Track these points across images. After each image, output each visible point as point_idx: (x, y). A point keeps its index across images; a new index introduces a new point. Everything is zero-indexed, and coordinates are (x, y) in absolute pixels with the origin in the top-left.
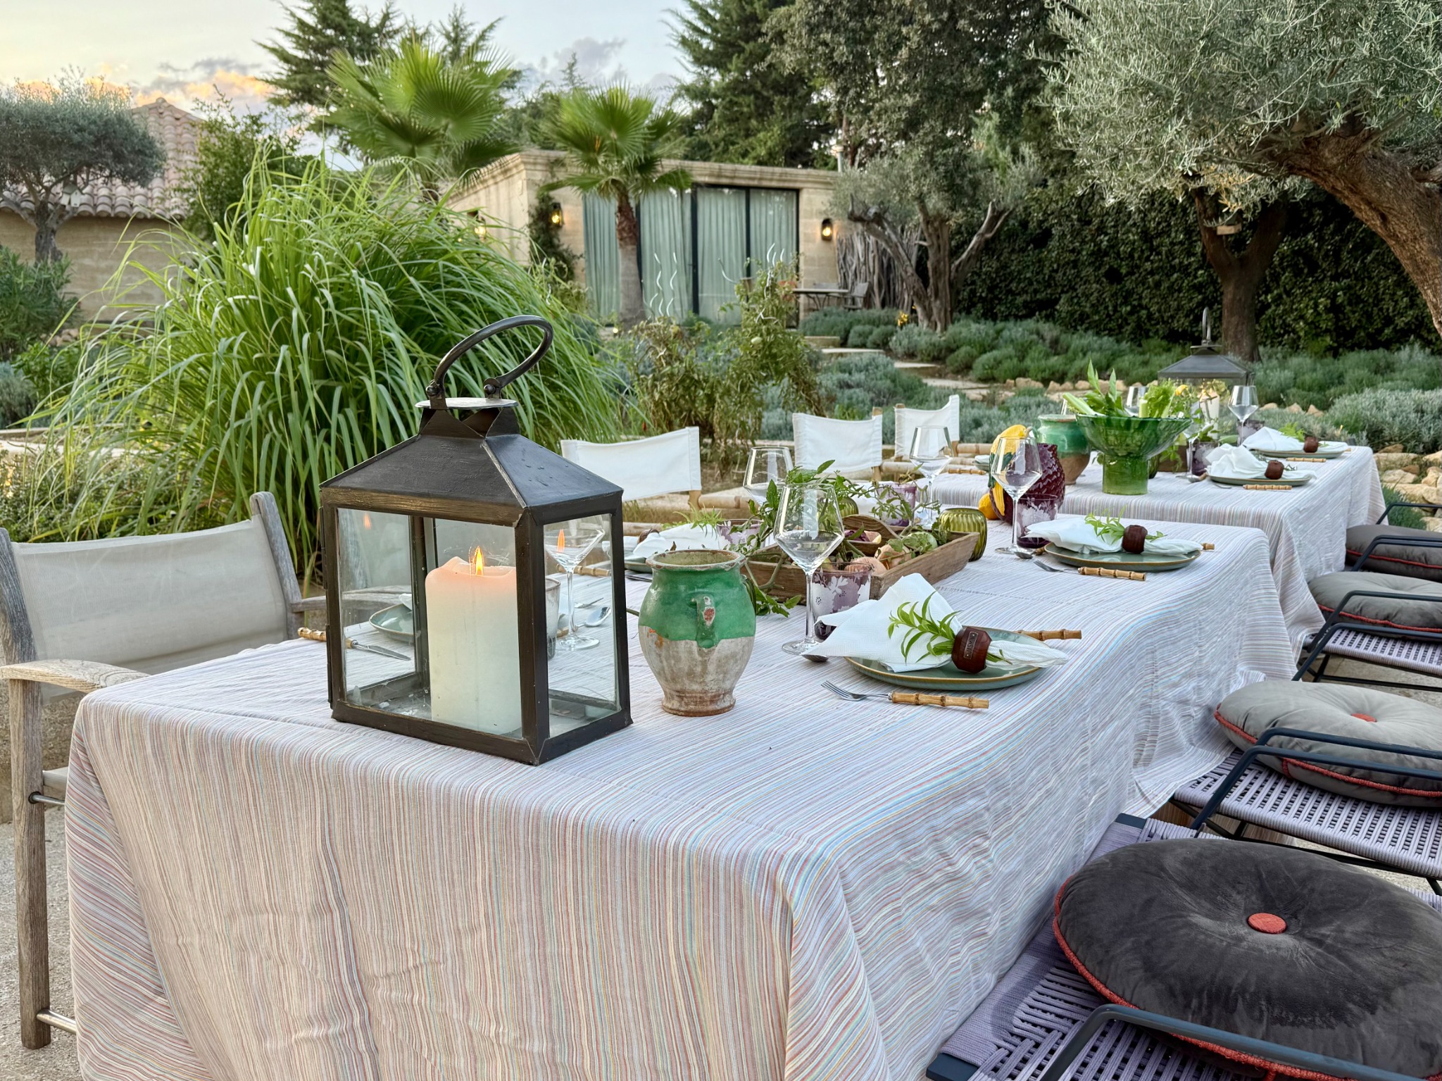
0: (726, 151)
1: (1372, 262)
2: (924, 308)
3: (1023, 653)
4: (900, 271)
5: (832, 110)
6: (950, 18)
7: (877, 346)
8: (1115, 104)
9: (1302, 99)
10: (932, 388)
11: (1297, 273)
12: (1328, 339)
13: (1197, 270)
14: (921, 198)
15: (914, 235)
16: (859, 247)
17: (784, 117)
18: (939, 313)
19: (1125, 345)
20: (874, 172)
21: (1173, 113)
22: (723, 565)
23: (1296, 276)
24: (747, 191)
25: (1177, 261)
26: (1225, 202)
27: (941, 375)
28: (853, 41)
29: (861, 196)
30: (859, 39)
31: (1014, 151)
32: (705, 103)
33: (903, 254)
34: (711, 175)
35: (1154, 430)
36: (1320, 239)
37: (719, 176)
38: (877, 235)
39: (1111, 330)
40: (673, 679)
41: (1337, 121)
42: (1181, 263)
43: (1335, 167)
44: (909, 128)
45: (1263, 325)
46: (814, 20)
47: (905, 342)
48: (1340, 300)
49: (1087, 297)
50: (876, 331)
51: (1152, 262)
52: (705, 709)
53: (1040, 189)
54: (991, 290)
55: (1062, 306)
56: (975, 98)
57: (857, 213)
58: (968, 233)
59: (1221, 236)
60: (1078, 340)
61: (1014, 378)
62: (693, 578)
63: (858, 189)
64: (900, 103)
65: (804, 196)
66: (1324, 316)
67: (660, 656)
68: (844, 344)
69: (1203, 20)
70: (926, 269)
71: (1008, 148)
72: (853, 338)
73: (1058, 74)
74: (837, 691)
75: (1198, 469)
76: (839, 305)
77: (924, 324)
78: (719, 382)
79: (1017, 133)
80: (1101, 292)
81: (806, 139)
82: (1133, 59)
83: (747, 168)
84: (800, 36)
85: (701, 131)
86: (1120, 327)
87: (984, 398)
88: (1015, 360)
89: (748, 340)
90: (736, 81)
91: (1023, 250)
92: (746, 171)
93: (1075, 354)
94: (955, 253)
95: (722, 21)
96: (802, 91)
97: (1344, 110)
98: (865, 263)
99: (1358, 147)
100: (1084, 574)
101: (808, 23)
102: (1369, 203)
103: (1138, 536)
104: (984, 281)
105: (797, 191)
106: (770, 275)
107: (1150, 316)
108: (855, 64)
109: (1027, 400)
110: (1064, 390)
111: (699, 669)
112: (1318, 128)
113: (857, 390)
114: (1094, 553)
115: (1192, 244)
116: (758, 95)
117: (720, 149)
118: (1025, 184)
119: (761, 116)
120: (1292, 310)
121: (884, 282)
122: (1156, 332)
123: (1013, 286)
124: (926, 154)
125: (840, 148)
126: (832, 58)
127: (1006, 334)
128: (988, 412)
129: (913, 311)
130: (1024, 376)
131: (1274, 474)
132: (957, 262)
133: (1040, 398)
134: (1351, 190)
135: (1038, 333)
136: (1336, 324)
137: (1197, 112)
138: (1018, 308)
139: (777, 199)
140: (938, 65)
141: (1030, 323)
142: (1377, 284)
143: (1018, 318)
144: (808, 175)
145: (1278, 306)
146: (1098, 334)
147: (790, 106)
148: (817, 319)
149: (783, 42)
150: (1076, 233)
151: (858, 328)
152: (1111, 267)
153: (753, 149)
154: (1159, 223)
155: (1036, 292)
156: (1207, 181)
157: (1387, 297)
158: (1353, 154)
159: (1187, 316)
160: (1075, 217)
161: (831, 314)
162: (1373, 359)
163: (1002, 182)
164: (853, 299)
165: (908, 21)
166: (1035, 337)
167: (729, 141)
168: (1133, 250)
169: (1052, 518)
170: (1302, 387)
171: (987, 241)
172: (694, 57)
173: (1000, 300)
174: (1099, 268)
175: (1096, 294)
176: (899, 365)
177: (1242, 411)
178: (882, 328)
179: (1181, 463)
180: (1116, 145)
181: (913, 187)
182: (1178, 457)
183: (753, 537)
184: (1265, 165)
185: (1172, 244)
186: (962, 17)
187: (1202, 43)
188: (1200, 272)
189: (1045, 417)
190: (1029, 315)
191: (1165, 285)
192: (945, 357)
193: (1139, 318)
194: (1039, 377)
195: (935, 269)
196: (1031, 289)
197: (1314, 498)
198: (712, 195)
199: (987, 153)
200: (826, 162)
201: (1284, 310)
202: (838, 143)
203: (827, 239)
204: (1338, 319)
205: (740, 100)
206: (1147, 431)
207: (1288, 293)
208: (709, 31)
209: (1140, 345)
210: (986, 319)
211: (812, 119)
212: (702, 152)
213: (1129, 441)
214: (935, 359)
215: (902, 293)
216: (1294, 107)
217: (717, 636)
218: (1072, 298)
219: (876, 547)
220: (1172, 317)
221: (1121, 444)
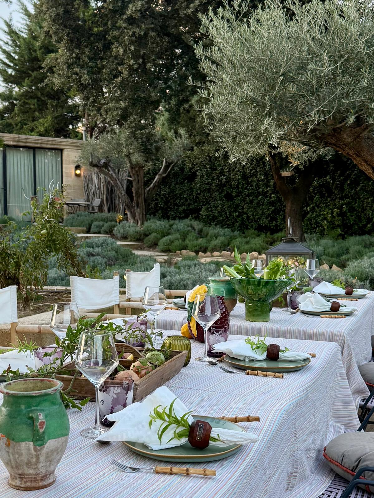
0: (21, 128)
1: (360, 190)
2: (131, 213)
3: (231, 436)
4: (118, 192)
5: (81, 108)
6: (143, 62)
7: (106, 233)
8: (236, 110)
9: (333, 108)
10: (138, 256)
11: (322, 196)
12: (339, 230)
13: (271, 194)
14: (128, 156)
15: (125, 174)
16: (95, 180)
17: (53, 111)
18: (139, 215)
19: (236, 233)
20: (103, 141)
21: (266, 115)
22: (50, 391)
23: (321, 198)
24: (34, 150)
25: (261, 189)
26: (291, 161)
27: (141, 249)
28: (91, 73)
29: (96, 153)
30: (95, 71)
31: (176, 132)
32: (10, 103)
33: (119, 184)
34: (13, 141)
35: (273, 286)
36: (333, 178)
37: (18, 141)
38: (106, 174)
39: (228, 225)
40: (17, 467)
41: (352, 119)
42: (263, 190)
43: (349, 143)
44: (122, 119)
45: (306, 222)
46: (70, 61)
47: (122, 231)
48: (344, 210)
49: (216, 207)
50: (106, 225)
51: (248, 190)
52: (37, 485)
53: (190, 152)
54: (166, 203)
55: (203, 212)
56: (156, 104)
57: (95, 162)
58: (153, 174)
59: (284, 177)
60: (213, 230)
61: (180, 250)
62: (30, 400)
63: (94, 150)
64: (118, 105)
65: (65, 153)
66: (337, 218)
67: (8, 452)
68: (88, 232)
69: (281, 66)
70: (132, 192)
71: (172, 131)
72: (93, 229)
73: (206, 92)
74: (119, 465)
75: (294, 306)
76: (85, 210)
77: (131, 221)
78: (22, 255)
79: (179, 123)
80: (223, 205)
81: (65, 123)
82: (245, 86)
83: (34, 137)
84: (63, 69)
85: (8, 117)
86: (233, 223)
87: (166, 261)
88: (180, 241)
89: (39, 232)
90: (27, 91)
91: (182, 183)
92: (33, 139)
93: (211, 237)
94: (147, 183)
95: (19, 60)
96: (63, 98)
97: (355, 114)
98: (99, 188)
99: (361, 133)
100: (248, 374)
101: (67, 63)
102: (366, 162)
103: (275, 351)
104: (162, 198)
105: (61, 150)
106: (51, 196)
107: (248, 217)
108: (93, 85)
109: (188, 262)
110: (207, 257)
111: (34, 460)
112: (340, 123)
113: (97, 257)
114: (251, 361)
115: (268, 182)
116: (39, 99)
117: (18, 127)
118: (182, 149)
119: (40, 110)
120: (320, 215)
121: (109, 199)
122: (252, 226)
123: (178, 201)
124: (132, 132)
125: (84, 128)
126: (80, 81)
127: (175, 226)
128: (169, 269)
129: (125, 214)
130: (185, 249)
131: (335, 309)
132: (148, 189)
133: (196, 262)
134: (357, 155)
135: (191, 226)
136: (343, 222)
137: (279, 114)
138: (180, 213)
139: (49, 153)
140: (136, 87)
141: (187, 221)
142: (363, 202)
143: (181, 218)
144: (67, 142)
145: (313, 213)
146: (222, 227)
147: (56, 105)
148: (73, 218)
149: (53, 72)
150: (209, 175)
151: (96, 223)
152: (228, 192)
153: (37, 127)
154: (251, 170)
155: (189, 204)
156: (282, 150)
157: (368, 208)
158: (358, 137)
159: (267, 218)
160: (208, 166)
161: (81, 215)
162: (363, 240)
163: (170, 148)
164: (93, 207)
165: (121, 64)
166: (190, 228)
167: (23, 123)
168: (238, 184)
169: (226, 340)
170: (328, 255)
171: (164, 178)
172: (4, 78)
173: (171, 208)
174: (221, 193)
175: (220, 206)
176: (119, 243)
177: (311, 272)
178: (109, 223)
179: (284, 302)
180: (236, 131)
181: (125, 150)
182: (283, 299)
183: (57, 359)
184: (314, 142)
185: (258, 181)
186: (149, 62)
187: (281, 78)
188: (273, 195)
189: (213, 278)
190: (186, 217)
191: (256, 202)
192: (143, 239)
193: (243, 219)
194: (193, 249)
195: (137, 193)
196: (187, 203)
197: (357, 322)
198: (15, 151)
199: (162, 132)
200: (77, 135)
201: (316, 215)
202: (83, 125)
203: (78, 176)
204: (344, 220)
205: (29, 101)
206: (269, 287)
207: (318, 206)
208: (12, 65)
209: (244, 233)
210: (164, 219)
211: (69, 113)
212: (9, 128)
213: (259, 292)
214: (138, 240)
215: (119, 205)
216: (329, 112)
217: (46, 438)
218: (208, 208)
219: (131, 363)
220: (259, 218)
221: (255, 294)
